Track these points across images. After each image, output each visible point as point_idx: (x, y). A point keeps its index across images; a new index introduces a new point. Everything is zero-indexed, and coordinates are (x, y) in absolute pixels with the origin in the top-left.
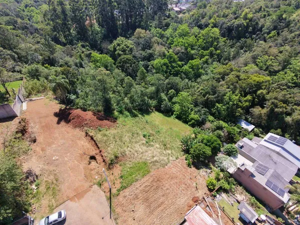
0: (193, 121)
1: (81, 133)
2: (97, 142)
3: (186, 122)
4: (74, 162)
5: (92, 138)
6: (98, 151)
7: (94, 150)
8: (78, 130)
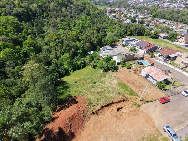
0: (82, 64)
1: (92, 119)
2: (108, 103)
3: (79, 69)
4: (125, 125)
5: (102, 108)
6: (115, 105)
7: (112, 109)
8: (87, 123)
